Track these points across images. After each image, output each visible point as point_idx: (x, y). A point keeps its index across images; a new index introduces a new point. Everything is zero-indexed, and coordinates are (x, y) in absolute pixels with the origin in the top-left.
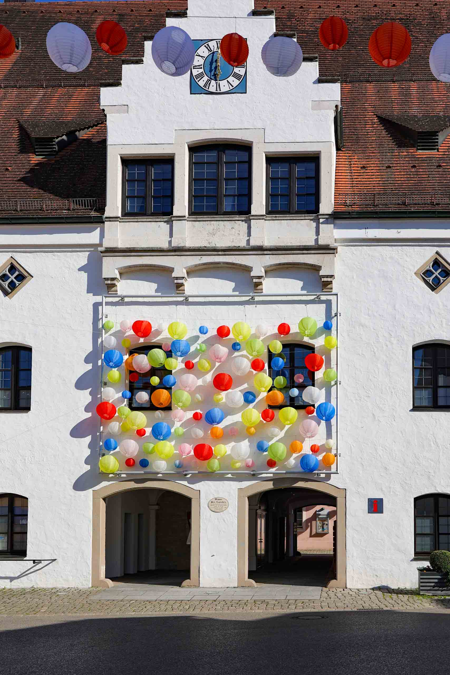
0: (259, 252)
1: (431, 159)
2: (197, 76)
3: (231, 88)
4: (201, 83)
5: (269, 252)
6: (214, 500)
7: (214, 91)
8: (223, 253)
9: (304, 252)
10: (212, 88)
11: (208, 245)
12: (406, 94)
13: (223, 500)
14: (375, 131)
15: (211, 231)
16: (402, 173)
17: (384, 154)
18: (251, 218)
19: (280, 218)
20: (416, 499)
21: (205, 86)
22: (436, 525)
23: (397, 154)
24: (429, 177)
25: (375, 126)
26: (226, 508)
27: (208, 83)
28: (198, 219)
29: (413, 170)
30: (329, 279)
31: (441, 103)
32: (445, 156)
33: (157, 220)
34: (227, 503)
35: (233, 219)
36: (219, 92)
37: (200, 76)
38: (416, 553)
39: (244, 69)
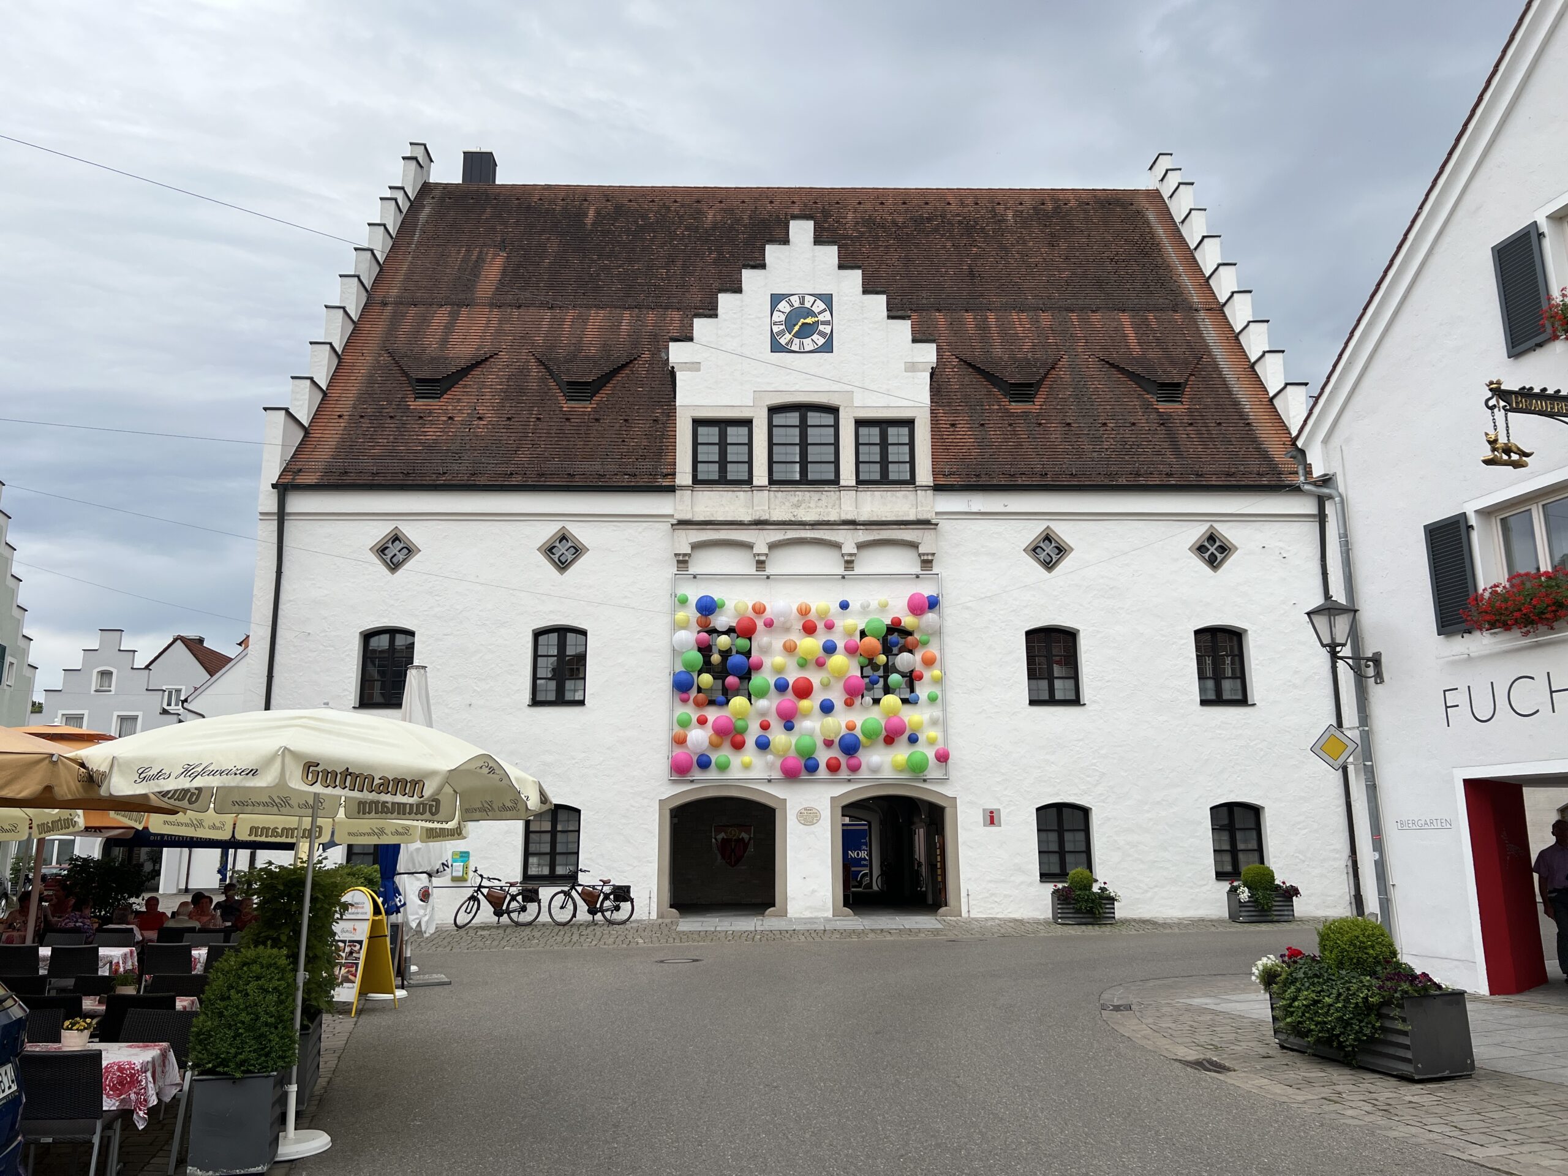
0: (851, 527)
1: (1027, 414)
2: (778, 333)
3: (816, 347)
4: (783, 341)
5: (862, 527)
6: (803, 811)
7: (798, 350)
8: (810, 527)
9: (902, 527)
10: (795, 348)
11: (793, 519)
12: (983, 327)
13: (814, 811)
14: (956, 376)
15: (795, 502)
16: (998, 433)
17: (973, 407)
18: (841, 488)
19: (873, 489)
20: (1038, 810)
21: (787, 344)
22: (1061, 842)
23: (987, 407)
24: (1029, 438)
25: (956, 370)
26: (818, 821)
27: (791, 342)
28: (782, 489)
29: (1009, 429)
30: (930, 558)
31: (1027, 341)
32: (1043, 411)
33: (735, 489)
34: (818, 814)
35: (821, 489)
36: (802, 350)
37: (781, 333)
38: (1042, 875)
39: (830, 327)
